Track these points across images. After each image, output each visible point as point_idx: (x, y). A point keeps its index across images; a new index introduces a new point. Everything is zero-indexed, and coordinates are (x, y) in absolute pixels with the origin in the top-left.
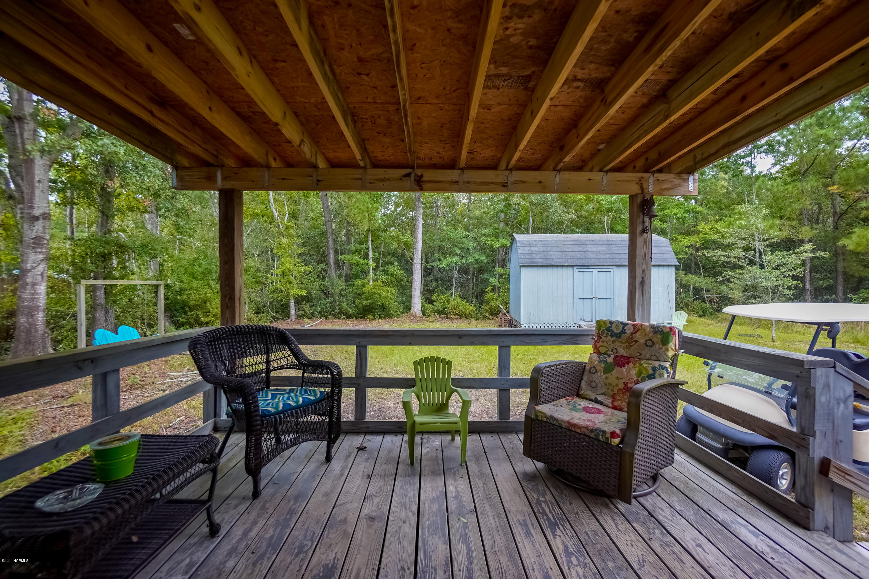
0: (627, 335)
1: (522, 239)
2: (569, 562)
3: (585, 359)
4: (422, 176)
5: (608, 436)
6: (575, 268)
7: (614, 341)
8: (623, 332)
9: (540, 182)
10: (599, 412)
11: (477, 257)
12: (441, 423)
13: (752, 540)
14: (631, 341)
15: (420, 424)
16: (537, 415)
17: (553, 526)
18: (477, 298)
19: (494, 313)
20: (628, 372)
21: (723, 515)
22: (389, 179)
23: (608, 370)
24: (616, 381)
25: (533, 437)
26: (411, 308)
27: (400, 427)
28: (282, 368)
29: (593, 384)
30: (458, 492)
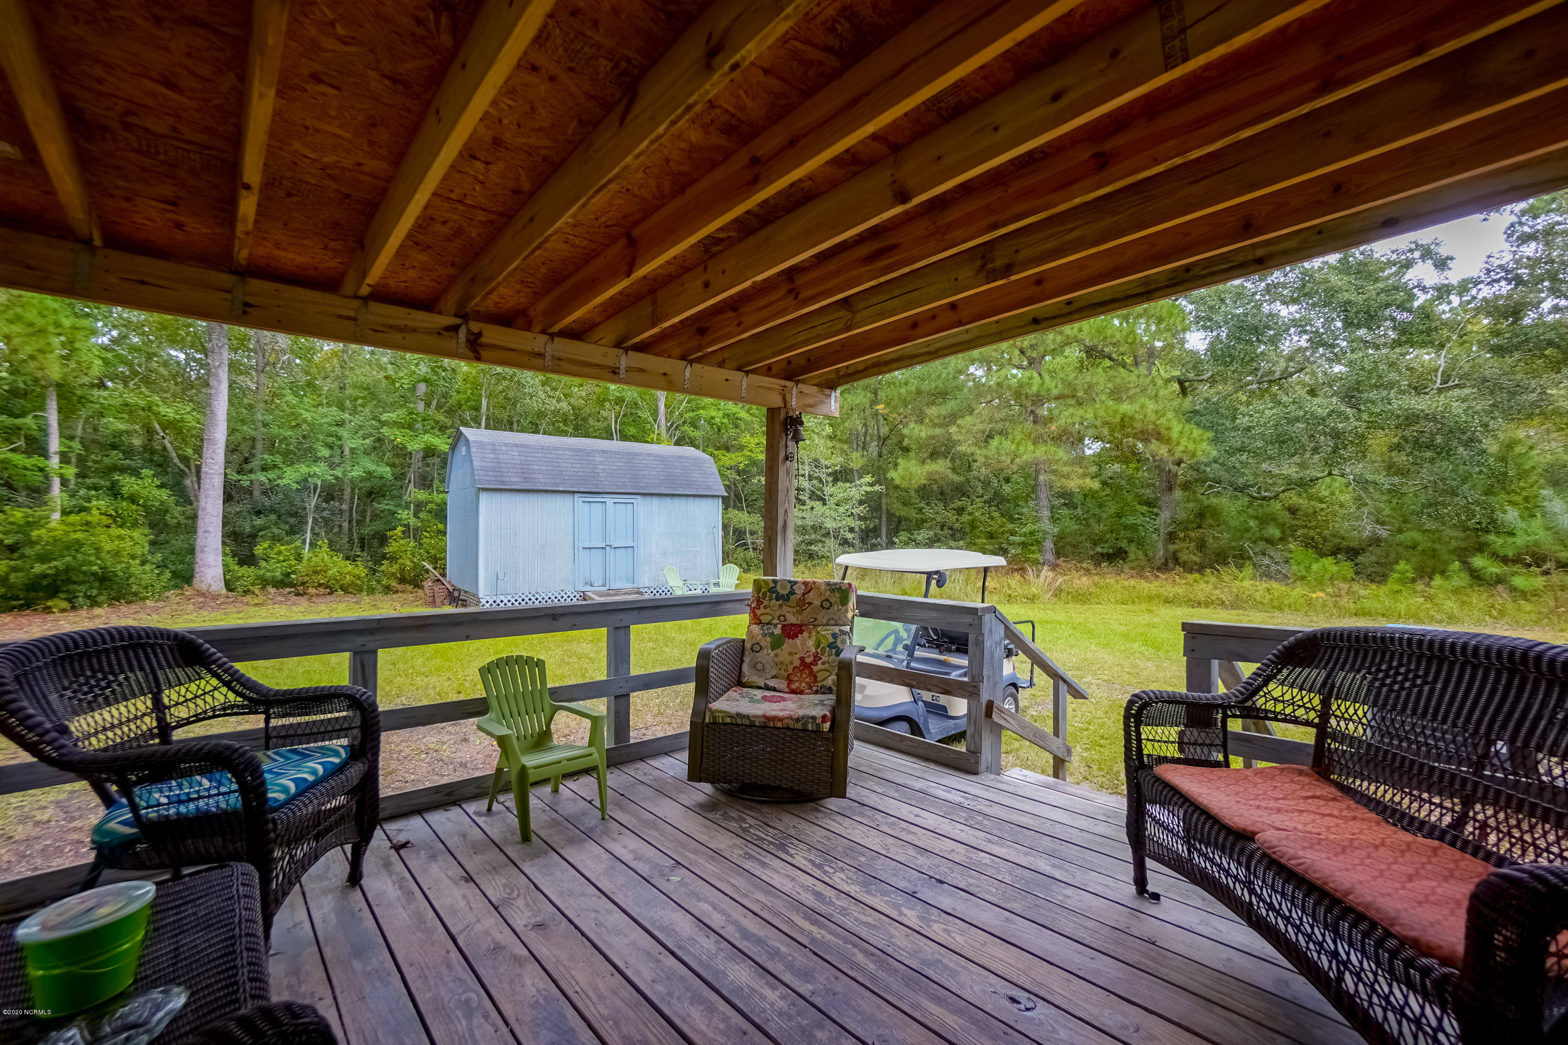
0: (798, 597)
1: (480, 439)
2: (825, 872)
3: (742, 634)
4: (480, 334)
5: (819, 721)
6: (576, 496)
7: (781, 606)
8: (792, 593)
9: (665, 374)
10: (784, 699)
11: (372, 467)
12: (569, 760)
13: (949, 796)
14: (803, 604)
15: (536, 768)
16: (715, 717)
17: (782, 847)
18: (362, 548)
19: (413, 580)
20: (804, 643)
21: (919, 784)
22: (414, 330)
23: (776, 644)
24: (789, 658)
25: (705, 751)
26: (192, 576)
27: (449, 794)
28: (198, 718)
29: (759, 666)
30: (632, 852)
